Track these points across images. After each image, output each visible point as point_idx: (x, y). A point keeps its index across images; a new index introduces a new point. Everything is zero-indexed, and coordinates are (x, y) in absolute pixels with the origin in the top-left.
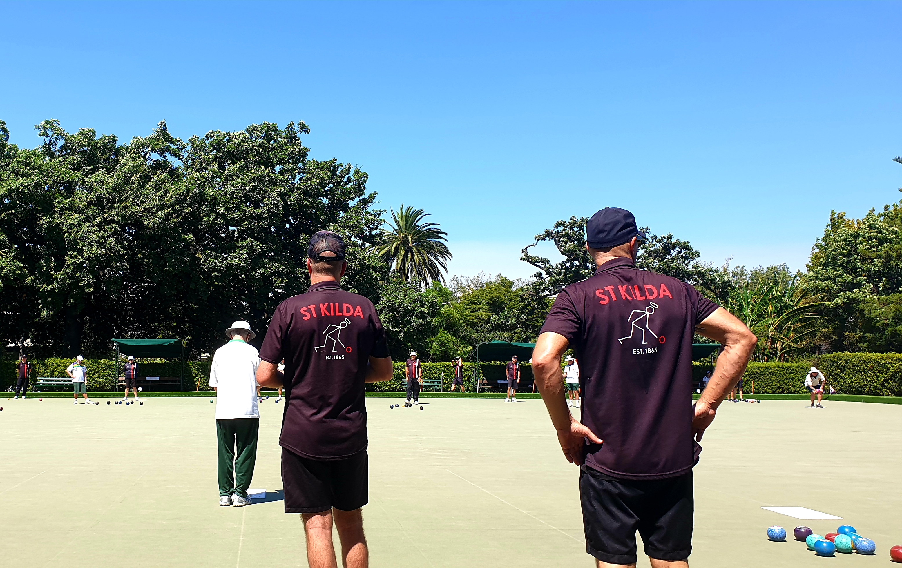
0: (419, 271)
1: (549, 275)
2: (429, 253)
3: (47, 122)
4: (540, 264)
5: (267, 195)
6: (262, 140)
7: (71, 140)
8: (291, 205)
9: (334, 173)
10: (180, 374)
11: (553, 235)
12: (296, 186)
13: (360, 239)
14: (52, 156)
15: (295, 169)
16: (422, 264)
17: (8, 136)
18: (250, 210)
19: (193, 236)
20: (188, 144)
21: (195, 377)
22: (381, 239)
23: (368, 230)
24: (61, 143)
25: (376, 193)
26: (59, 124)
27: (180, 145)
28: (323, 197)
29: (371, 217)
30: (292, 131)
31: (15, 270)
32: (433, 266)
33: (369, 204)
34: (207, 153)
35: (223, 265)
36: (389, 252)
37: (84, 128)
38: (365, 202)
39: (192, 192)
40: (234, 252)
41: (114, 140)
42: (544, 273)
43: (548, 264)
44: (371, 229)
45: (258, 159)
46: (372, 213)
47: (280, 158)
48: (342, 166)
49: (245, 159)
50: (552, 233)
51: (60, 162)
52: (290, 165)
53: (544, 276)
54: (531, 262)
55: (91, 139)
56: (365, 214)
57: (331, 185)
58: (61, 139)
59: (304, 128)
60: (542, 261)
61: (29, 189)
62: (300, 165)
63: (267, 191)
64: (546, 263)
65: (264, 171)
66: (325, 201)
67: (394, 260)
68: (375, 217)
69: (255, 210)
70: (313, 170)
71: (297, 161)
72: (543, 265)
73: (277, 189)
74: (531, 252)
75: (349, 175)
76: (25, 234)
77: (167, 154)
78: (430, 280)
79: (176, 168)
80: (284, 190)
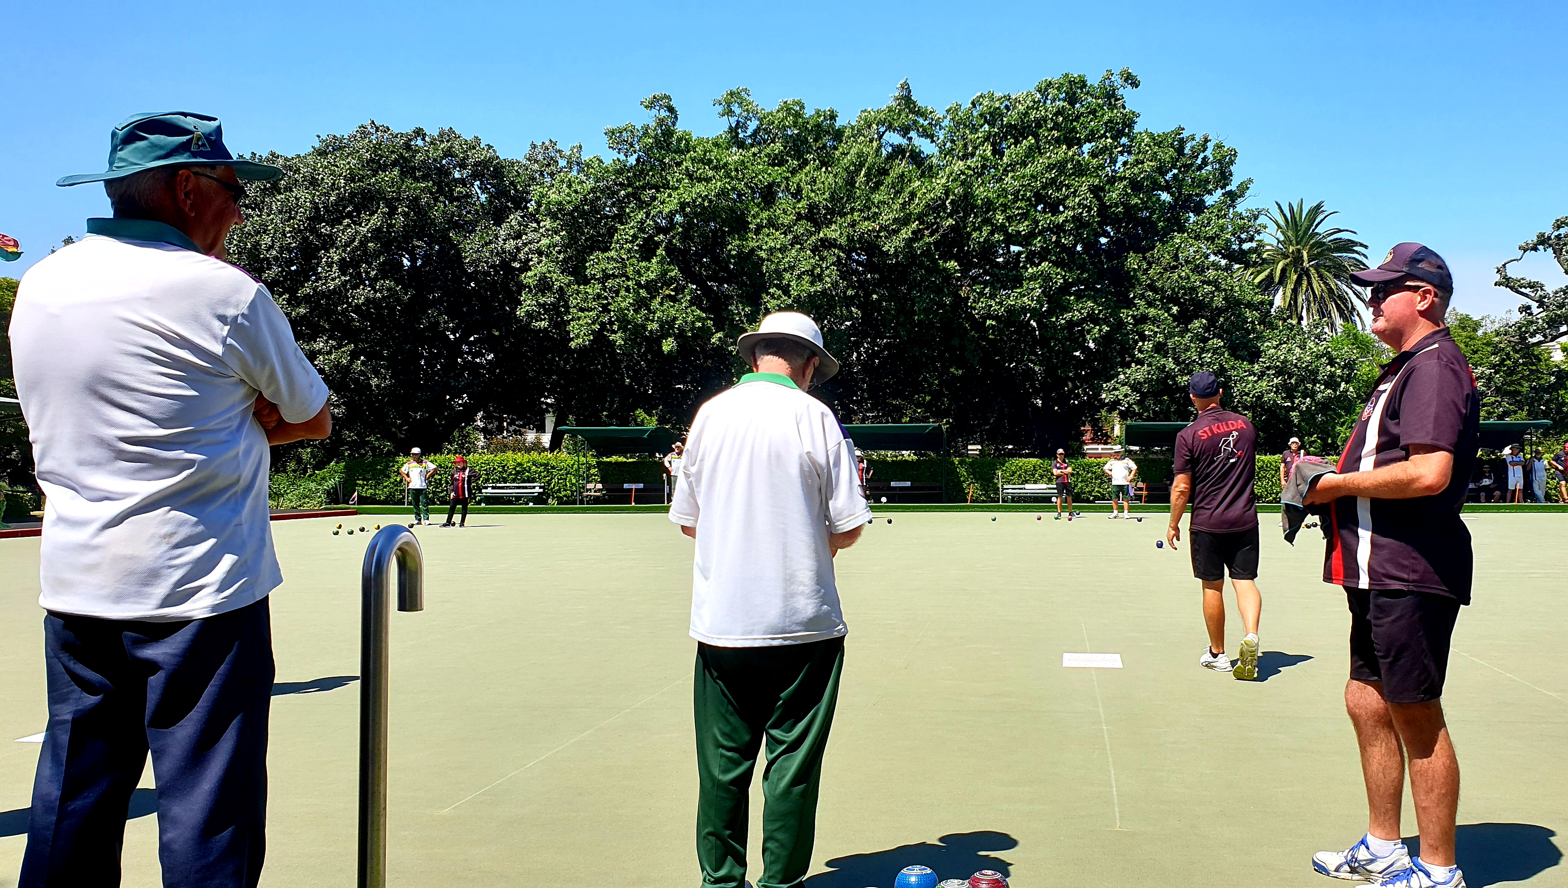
0: (1320, 307)
1: (1543, 308)
2: (1336, 276)
3: (732, 94)
4: (1527, 291)
5: (1072, 193)
6: (1061, 103)
7: (768, 119)
8: (1110, 207)
9: (1180, 151)
10: (942, 477)
11: (1550, 242)
12: (1118, 175)
13: (1224, 257)
14: (741, 145)
15: (1116, 146)
16: (1325, 295)
17: (676, 118)
18: (1045, 219)
19: (956, 264)
20: (945, 117)
21: (964, 481)
22: (1259, 255)
23: (1237, 243)
24: (753, 125)
25: (1250, 181)
26: (748, 95)
27: (932, 120)
28: (1163, 191)
29: (1242, 221)
30: (1110, 86)
31: (693, 322)
32: (1343, 299)
33: (1239, 199)
34: (974, 129)
35: (1003, 309)
36: (1270, 277)
37: (786, 100)
38: (1233, 197)
39: (954, 194)
40: (1021, 286)
41: (833, 117)
42: (1534, 305)
43: (1542, 290)
44: (1242, 241)
45: (1056, 135)
46: (1244, 214)
47: (1092, 131)
48: (1193, 139)
49: (1036, 136)
50: (1549, 238)
51: (754, 155)
52: (1109, 140)
53: (1535, 310)
54: (1512, 288)
55: (797, 115)
56: (1231, 216)
57: (1175, 171)
58: (753, 119)
59: (1131, 80)
60: (1532, 286)
61: (710, 201)
62: (1124, 140)
63: (1071, 185)
64: (1539, 289)
65: (1065, 154)
66: (1165, 196)
67: (1278, 290)
68: (1249, 221)
69: (1053, 219)
70: (1147, 148)
71: (1121, 133)
72: (1533, 292)
73: (1089, 182)
74: (1513, 272)
75: (1206, 153)
76: (707, 267)
77: (913, 134)
78: (1339, 322)
79: (928, 156)
80: (1100, 182)
